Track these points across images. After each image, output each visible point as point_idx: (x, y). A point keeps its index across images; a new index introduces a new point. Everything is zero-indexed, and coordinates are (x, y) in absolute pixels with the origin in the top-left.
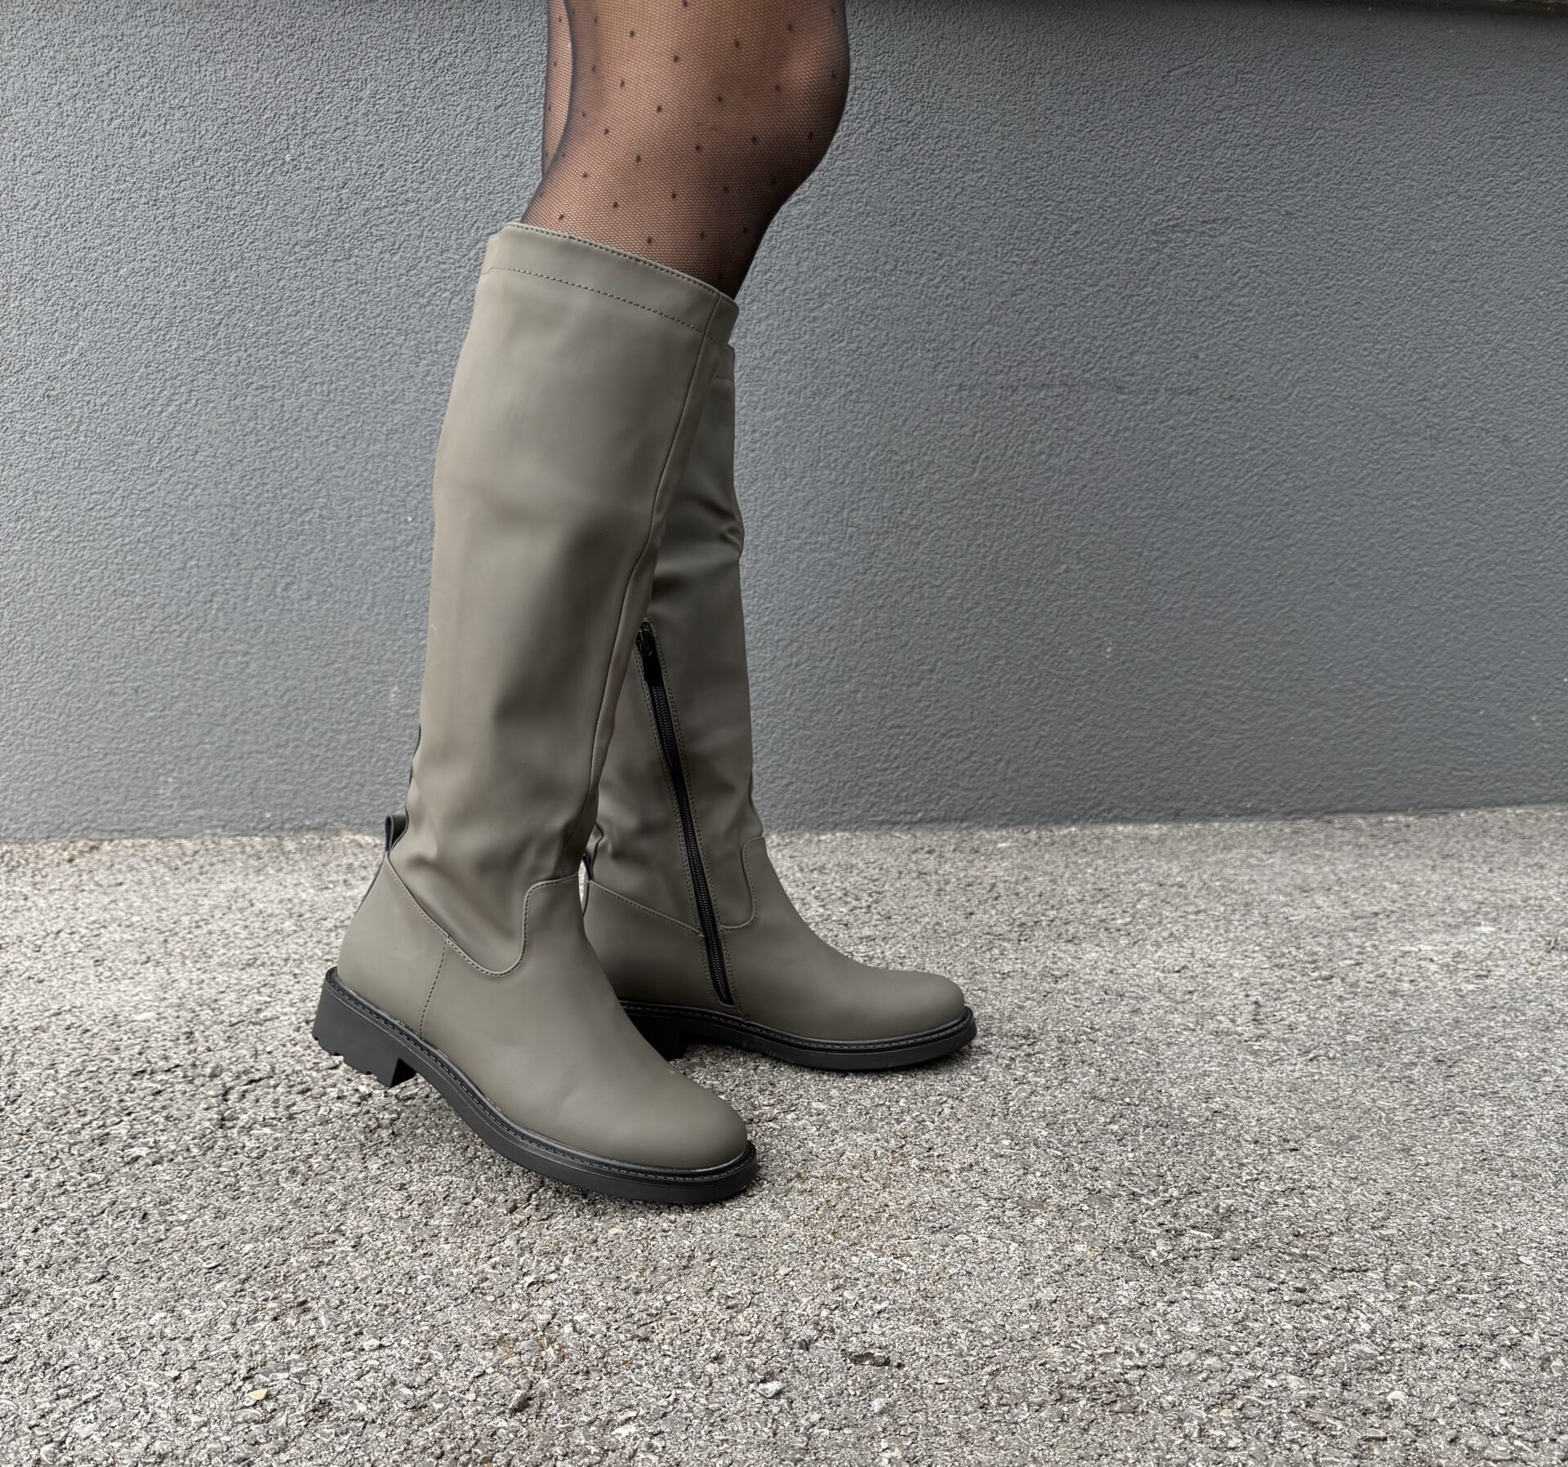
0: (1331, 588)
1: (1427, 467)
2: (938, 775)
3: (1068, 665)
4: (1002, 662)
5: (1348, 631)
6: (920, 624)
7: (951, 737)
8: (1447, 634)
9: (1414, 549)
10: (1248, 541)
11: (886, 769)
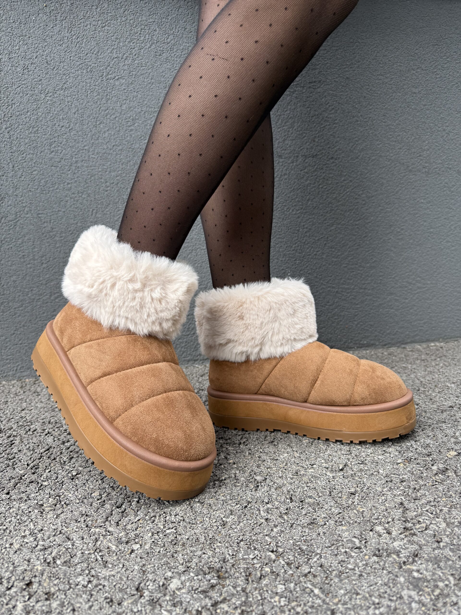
0: (390, 241)
1: (426, 185)
5: (400, 260)
8: (446, 258)
9: (425, 221)
10: (348, 222)
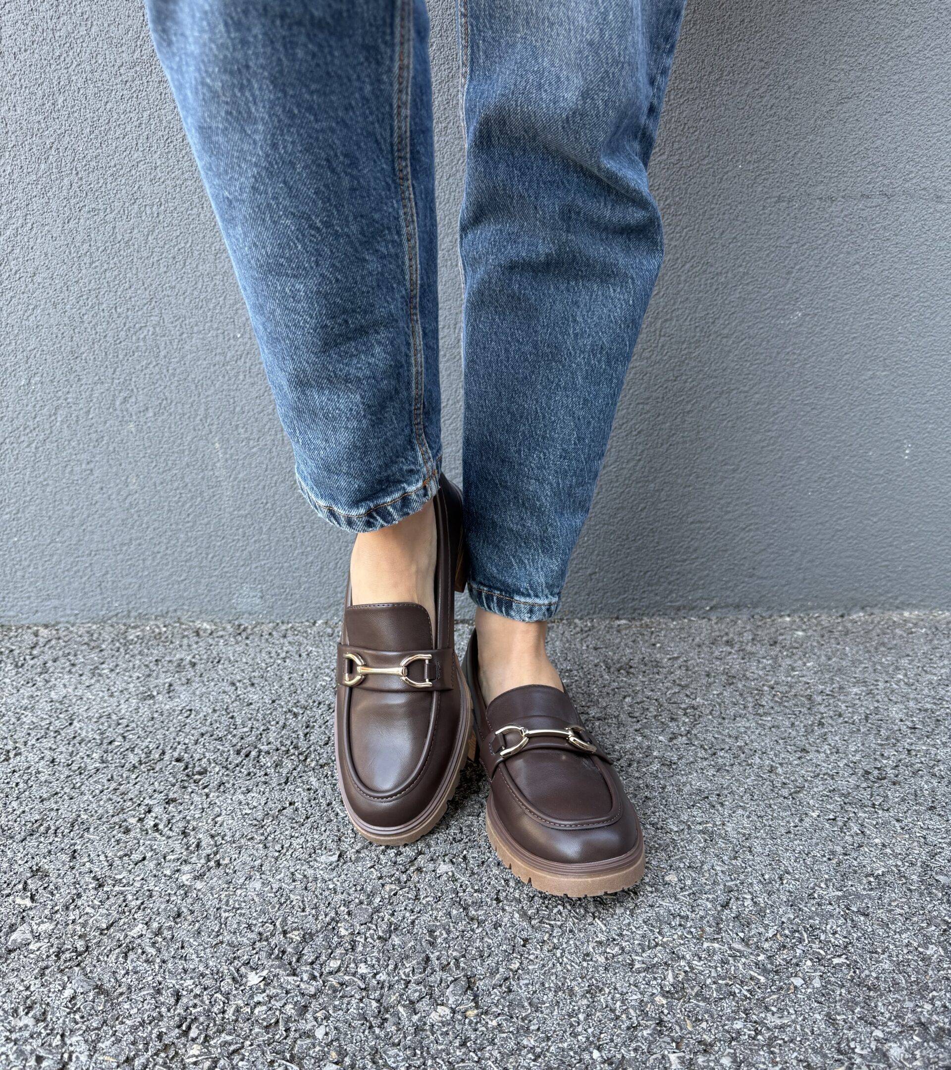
2: (736, 565)
3: (867, 465)
4: (803, 462)
6: (726, 427)
7: (748, 531)
11: (686, 560)
